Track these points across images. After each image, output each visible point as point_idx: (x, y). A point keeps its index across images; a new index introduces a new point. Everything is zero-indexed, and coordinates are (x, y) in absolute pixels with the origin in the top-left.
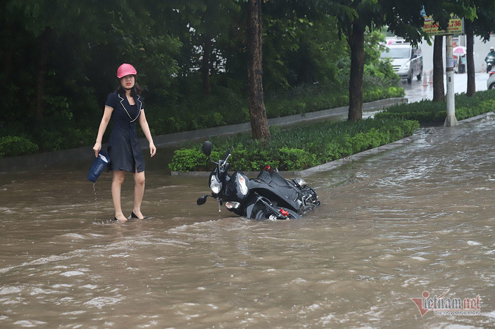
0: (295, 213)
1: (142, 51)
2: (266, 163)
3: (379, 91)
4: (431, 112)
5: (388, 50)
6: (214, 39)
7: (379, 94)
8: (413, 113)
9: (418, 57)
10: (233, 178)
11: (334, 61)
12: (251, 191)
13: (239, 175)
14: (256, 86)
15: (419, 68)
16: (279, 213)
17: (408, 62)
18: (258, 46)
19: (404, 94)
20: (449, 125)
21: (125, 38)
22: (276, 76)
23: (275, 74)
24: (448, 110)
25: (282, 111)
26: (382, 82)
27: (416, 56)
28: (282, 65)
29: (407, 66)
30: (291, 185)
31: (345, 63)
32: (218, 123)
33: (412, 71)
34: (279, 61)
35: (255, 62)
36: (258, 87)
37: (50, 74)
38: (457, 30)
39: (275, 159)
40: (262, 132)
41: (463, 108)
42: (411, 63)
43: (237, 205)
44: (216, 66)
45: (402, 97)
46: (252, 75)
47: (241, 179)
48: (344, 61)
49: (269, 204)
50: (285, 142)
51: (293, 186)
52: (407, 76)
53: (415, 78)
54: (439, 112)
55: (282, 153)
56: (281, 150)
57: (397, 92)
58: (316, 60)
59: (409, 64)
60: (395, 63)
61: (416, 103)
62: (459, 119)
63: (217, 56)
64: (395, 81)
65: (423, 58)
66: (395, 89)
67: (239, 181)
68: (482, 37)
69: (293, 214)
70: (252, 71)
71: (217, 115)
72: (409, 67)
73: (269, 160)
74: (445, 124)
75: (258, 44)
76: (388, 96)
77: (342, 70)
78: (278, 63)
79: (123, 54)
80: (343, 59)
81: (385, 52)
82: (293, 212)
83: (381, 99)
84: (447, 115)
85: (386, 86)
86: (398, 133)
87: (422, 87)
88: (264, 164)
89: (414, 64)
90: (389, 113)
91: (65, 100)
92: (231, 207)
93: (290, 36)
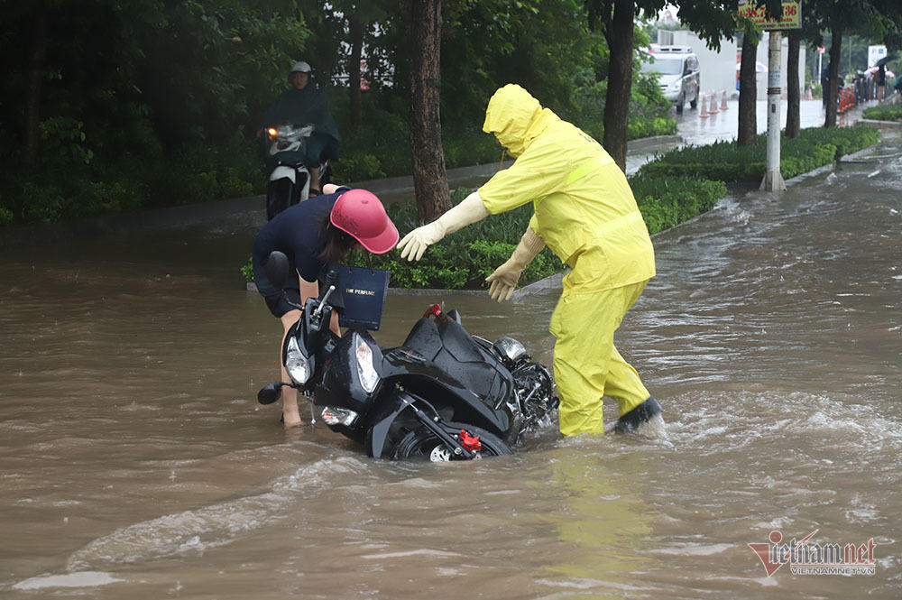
0: (500, 442)
1: (236, 42)
2: (441, 273)
3: (640, 125)
4: (738, 164)
5: (652, 60)
6: (327, 4)
7: (640, 128)
8: (707, 165)
9: (693, 73)
10: (344, 345)
11: (571, 74)
12: (386, 384)
13: (357, 338)
14: (427, 111)
15: (694, 90)
16: (454, 443)
17: (678, 80)
18: (433, 28)
19: (677, 130)
20: (769, 188)
21: (205, 18)
22: (476, 96)
23: (473, 91)
24: (768, 162)
25: (484, 155)
26: (644, 110)
27: (690, 72)
28: (486, 77)
29: (676, 87)
30: (489, 360)
31: (586, 79)
32: (371, 174)
33: (684, 93)
34: (480, 71)
35: (427, 63)
36: (430, 114)
37: (51, 76)
38: (789, 23)
39: (459, 264)
40: (437, 204)
41: (790, 158)
42: (683, 82)
43: (351, 418)
44: (379, 77)
45: (673, 134)
46: (419, 88)
47: (362, 350)
48: (585, 75)
49: (431, 415)
50: (482, 228)
51: (494, 363)
52: (676, 101)
53: (687, 106)
54: (752, 164)
55: (474, 253)
56: (473, 246)
57: (666, 127)
58: (540, 71)
59: (679, 83)
60: (662, 81)
61: (707, 146)
62: (786, 178)
63: (381, 61)
64: (664, 108)
65: (701, 75)
66: (663, 122)
67: (358, 356)
68: (809, 42)
69: (494, 442)
70: (418, 81)
71: (370, 159)
72: (679, 89)
73: (448, 265)
74: (762, 185)
75: (432, 24)
76: (653, 133)
77: (580, 88)
78: (479, 74)
79: (205, 47)
80: (583, 72)
81: (648, 63)
82: (494, 437)
83: (642, 136)
84: (766, 170)
85: (650, 116)
86: (692, 205)
87: (699, 119)
88: (437, 274)
89: (688, 84)
90: (666, 165)
91: (80, 127)
92: (336, 420)
93: (501, 29)
